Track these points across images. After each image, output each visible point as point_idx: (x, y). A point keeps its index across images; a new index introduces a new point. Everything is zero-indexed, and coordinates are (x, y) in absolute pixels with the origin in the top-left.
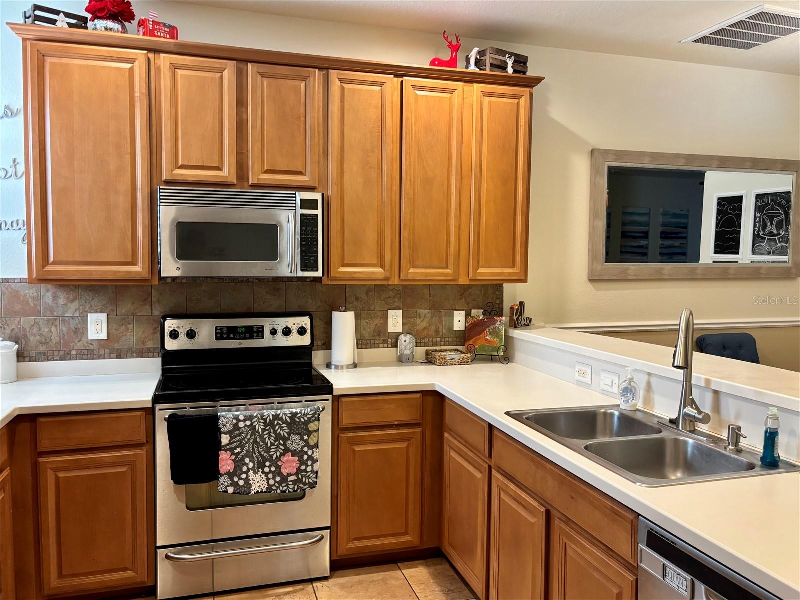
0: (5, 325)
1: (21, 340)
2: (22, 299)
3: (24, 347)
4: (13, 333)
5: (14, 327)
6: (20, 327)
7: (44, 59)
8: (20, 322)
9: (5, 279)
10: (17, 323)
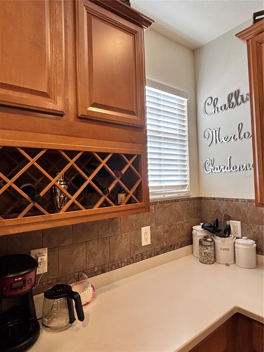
0: (250, 228)
1: (260, 240)
2: (259, 213)
3: (262, 245)
4: (255, 235)
5: (255, 230)
6: (258, 231)
7: (261, 46)
8: (258, 228)
9: (250, 200)
10: (257, 228)
